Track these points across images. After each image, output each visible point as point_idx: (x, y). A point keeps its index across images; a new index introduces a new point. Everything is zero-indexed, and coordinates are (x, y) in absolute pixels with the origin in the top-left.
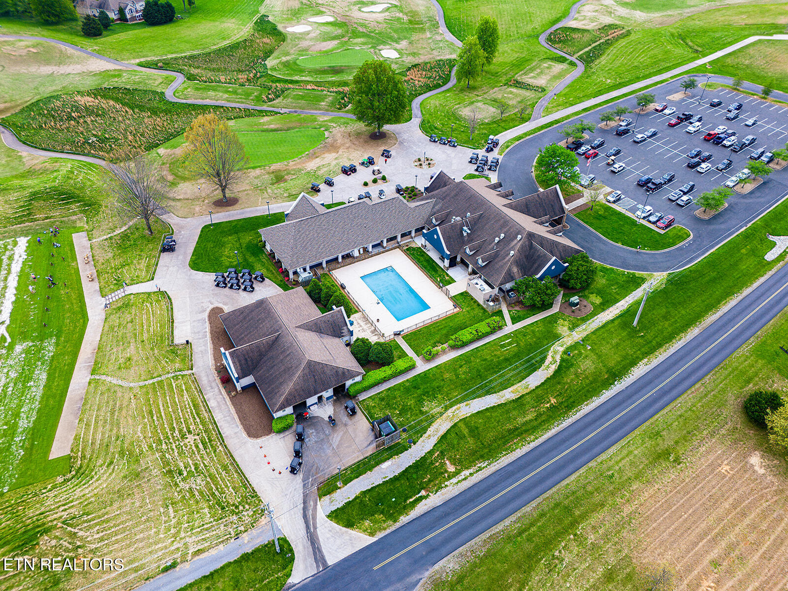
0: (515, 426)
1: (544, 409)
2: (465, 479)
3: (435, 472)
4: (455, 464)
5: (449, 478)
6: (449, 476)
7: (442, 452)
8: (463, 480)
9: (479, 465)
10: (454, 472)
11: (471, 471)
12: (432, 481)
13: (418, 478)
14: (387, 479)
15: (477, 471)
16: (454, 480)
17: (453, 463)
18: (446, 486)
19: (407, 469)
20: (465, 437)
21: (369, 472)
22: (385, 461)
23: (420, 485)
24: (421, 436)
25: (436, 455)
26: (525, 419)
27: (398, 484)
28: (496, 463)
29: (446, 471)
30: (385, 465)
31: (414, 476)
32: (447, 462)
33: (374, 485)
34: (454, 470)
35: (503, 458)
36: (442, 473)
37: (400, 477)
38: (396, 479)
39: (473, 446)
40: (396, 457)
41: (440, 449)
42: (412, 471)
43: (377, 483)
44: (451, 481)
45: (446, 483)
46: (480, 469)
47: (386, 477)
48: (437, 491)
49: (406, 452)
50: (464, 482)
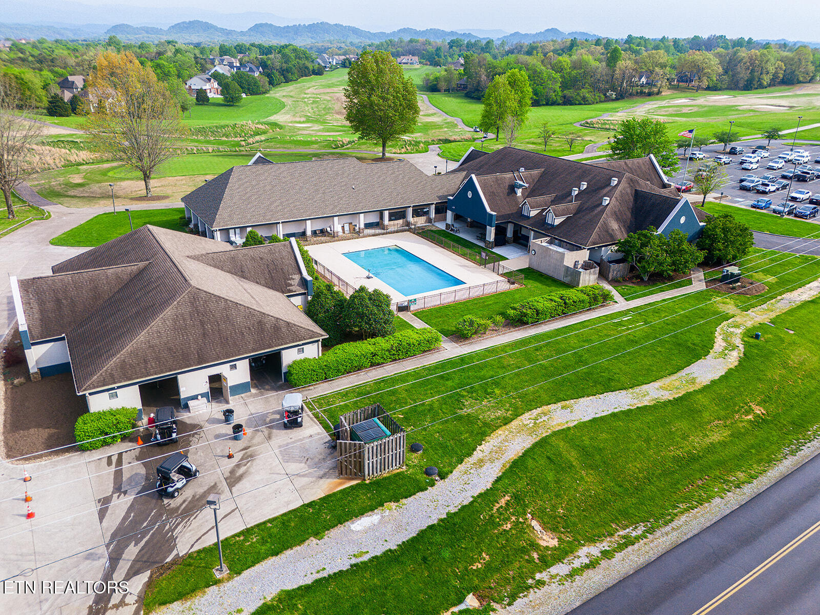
0: (689, 453)
1: (745, 424)
2: (592, 565)
3: (504, 547)
4: (554, 529)
5: (545, 563)
6: (543, 559)
7: (516, 497)
8: (587, 566)
9: (622, 533)
10: (555, 549)
11: (605, 545)
12: (498, 570)
13: (455, 559)
14: (365, 558)
15: (621, 547)
16: (561, 569)
17: (551, 526)
18: (541, 583)
19: (422, 534)
20: (571, 466)
21: (313, 541)
22: (361, 513)
23: (461, 579)
24: (461, 461)
25: (503, 502)
26: (708, 441)
27: (395, 574)
28: (668, 528)
29: (534, 546)
30: (360, 525)
31: (447, 554)
32: (534, 523)
33: (325, 574)
34: (554, 543)
35: (683, 518)
36: (523, 550)
37: (402, 554)
38: (390, 559)
39: (596, 489)
40: (393, 505)
41: (512, 490)
42: (438, 538)
43: (331, 570)
44: (554, 570)
45: (538, 576)
46: (629, 542)
47: (362, 554)
48: (513, 597)
49: (420, 494)
50: (590, 572)
